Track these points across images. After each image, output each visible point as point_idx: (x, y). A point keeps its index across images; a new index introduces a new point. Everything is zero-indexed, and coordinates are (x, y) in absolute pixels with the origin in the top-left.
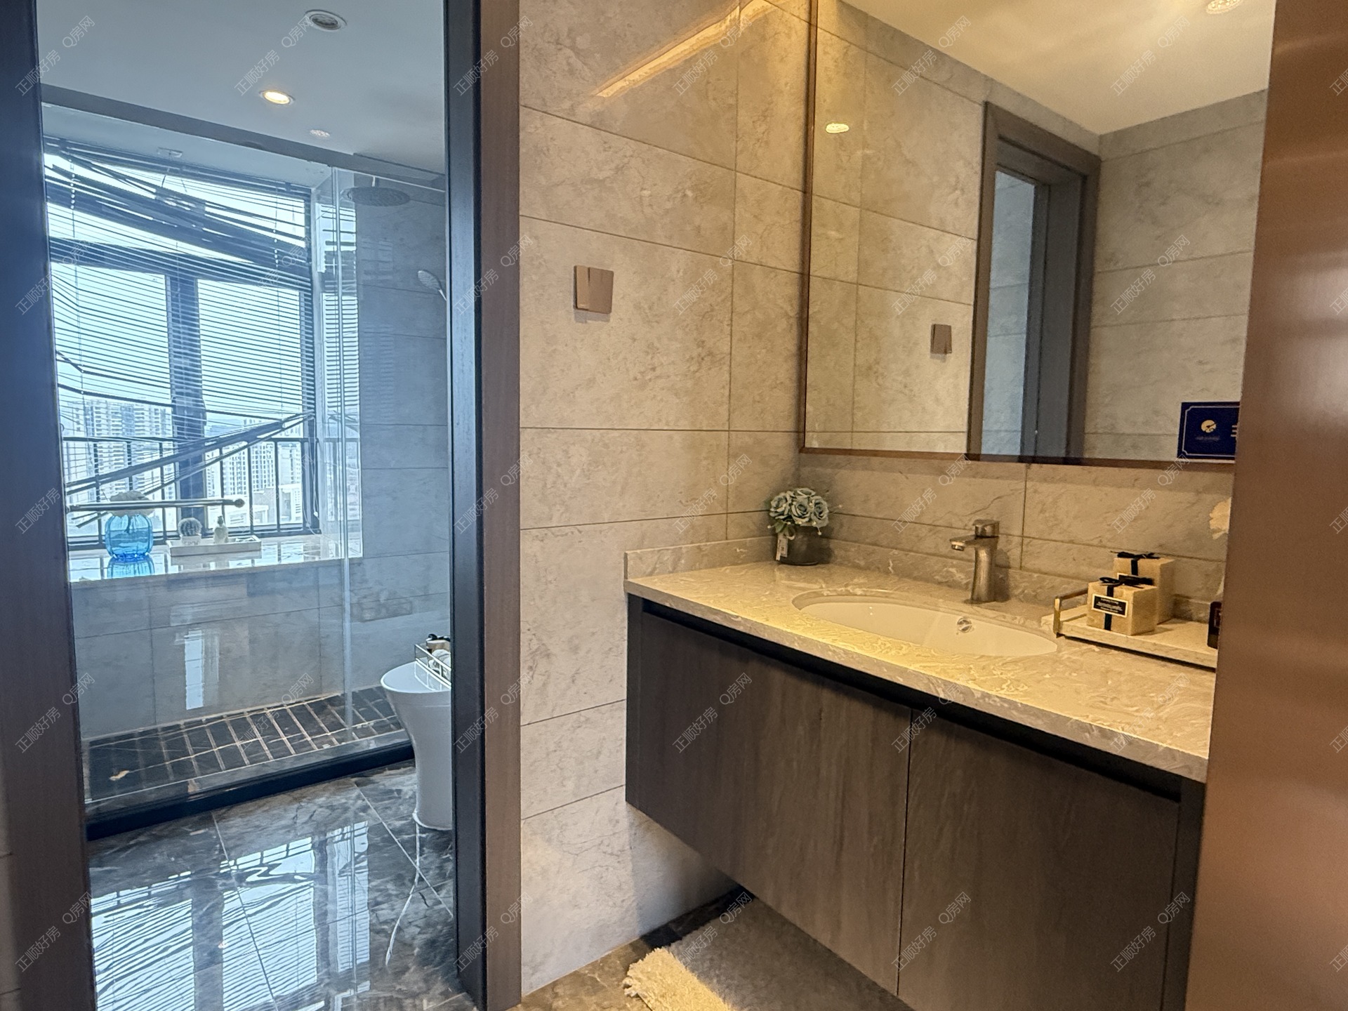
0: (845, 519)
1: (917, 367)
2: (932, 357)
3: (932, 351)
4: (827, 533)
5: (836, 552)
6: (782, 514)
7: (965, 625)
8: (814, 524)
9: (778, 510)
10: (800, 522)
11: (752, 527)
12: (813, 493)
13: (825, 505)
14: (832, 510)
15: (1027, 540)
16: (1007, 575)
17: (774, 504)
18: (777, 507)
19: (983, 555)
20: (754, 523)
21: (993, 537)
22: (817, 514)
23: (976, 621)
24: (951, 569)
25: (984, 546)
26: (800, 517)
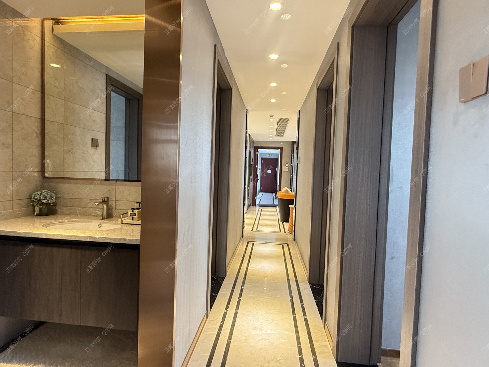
0: (62, 200)
1: (87, 151)
2: (92, 148)
3: (92, 146)
4: (55, 204)
5: (59, 210)
6: (37, 199)
7: (100, 226)
8: (50, 202)
9: (35, 198)
10: (44, 201)
11: (24, 204)
12: (49, 192)
13: (54, 195)
14: (56, 197)
15: (117, 202)
16: (112, 211)
17: (33, 196)
18: (35, 197)
19: (105, 206)
20: (24, 203)
21: (107, 201)
22: (51, 198)
23: (103, 224)
24: (96, 211)
25: (105, 204)
26: (44, 200)
